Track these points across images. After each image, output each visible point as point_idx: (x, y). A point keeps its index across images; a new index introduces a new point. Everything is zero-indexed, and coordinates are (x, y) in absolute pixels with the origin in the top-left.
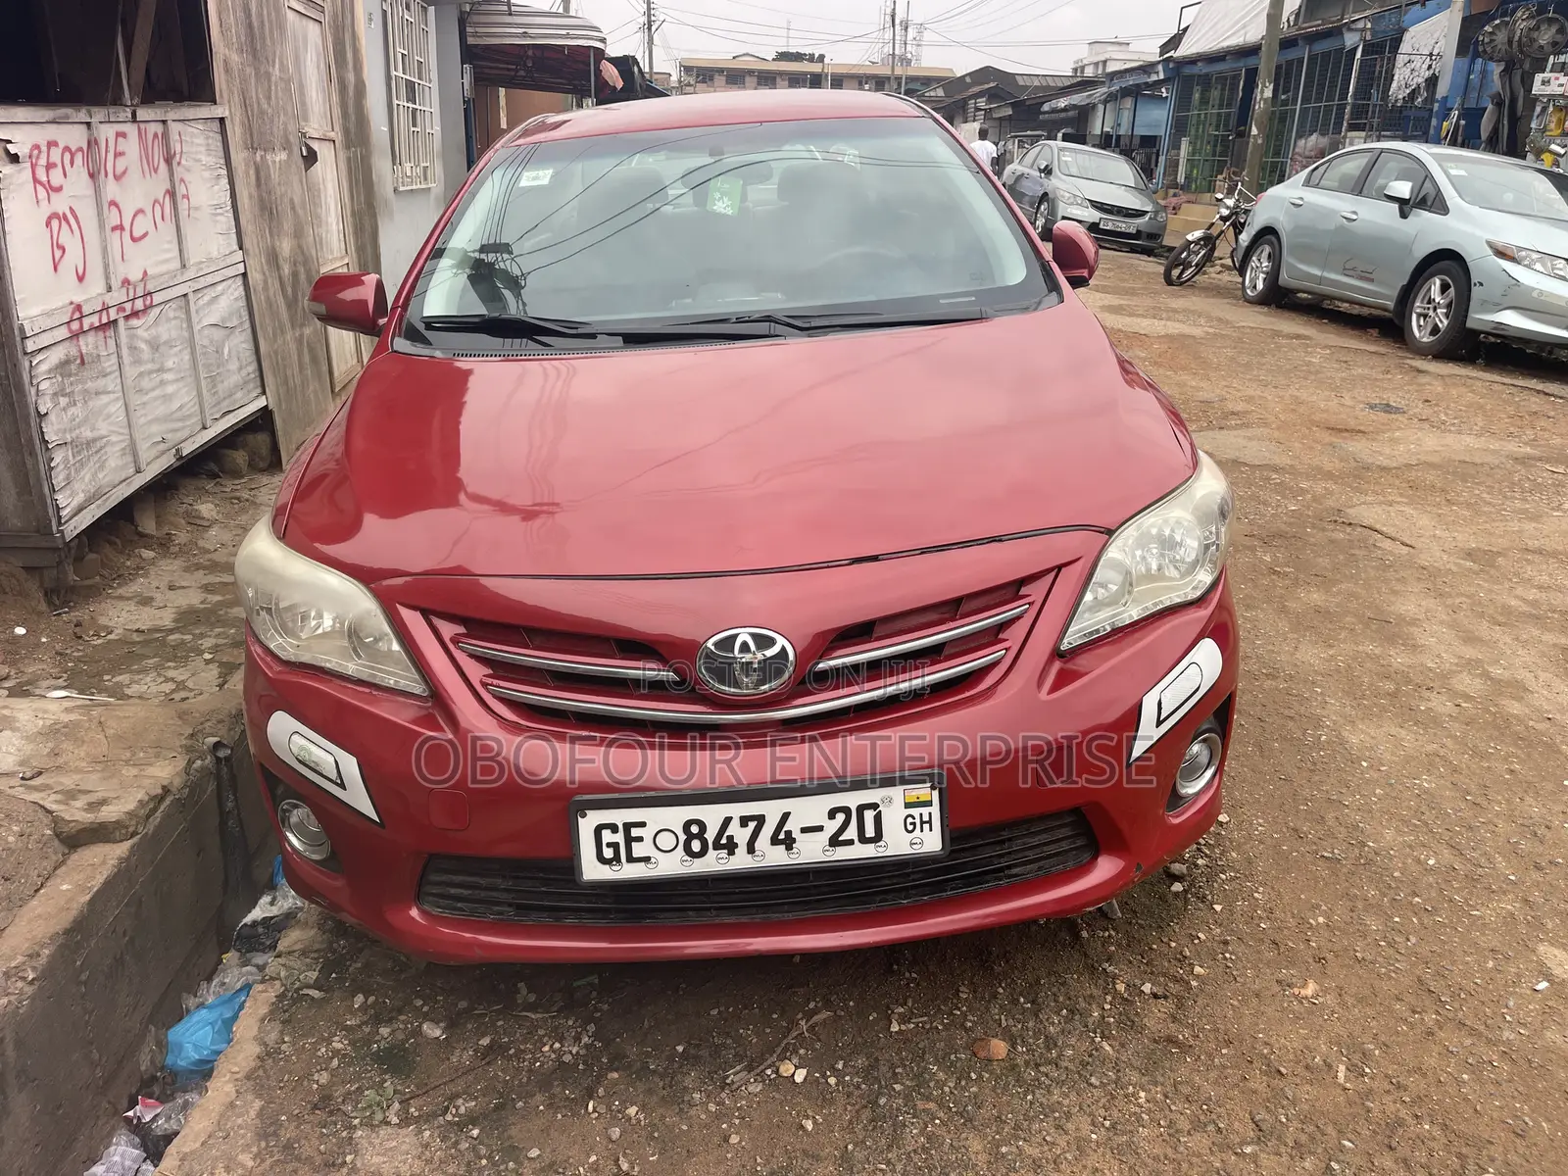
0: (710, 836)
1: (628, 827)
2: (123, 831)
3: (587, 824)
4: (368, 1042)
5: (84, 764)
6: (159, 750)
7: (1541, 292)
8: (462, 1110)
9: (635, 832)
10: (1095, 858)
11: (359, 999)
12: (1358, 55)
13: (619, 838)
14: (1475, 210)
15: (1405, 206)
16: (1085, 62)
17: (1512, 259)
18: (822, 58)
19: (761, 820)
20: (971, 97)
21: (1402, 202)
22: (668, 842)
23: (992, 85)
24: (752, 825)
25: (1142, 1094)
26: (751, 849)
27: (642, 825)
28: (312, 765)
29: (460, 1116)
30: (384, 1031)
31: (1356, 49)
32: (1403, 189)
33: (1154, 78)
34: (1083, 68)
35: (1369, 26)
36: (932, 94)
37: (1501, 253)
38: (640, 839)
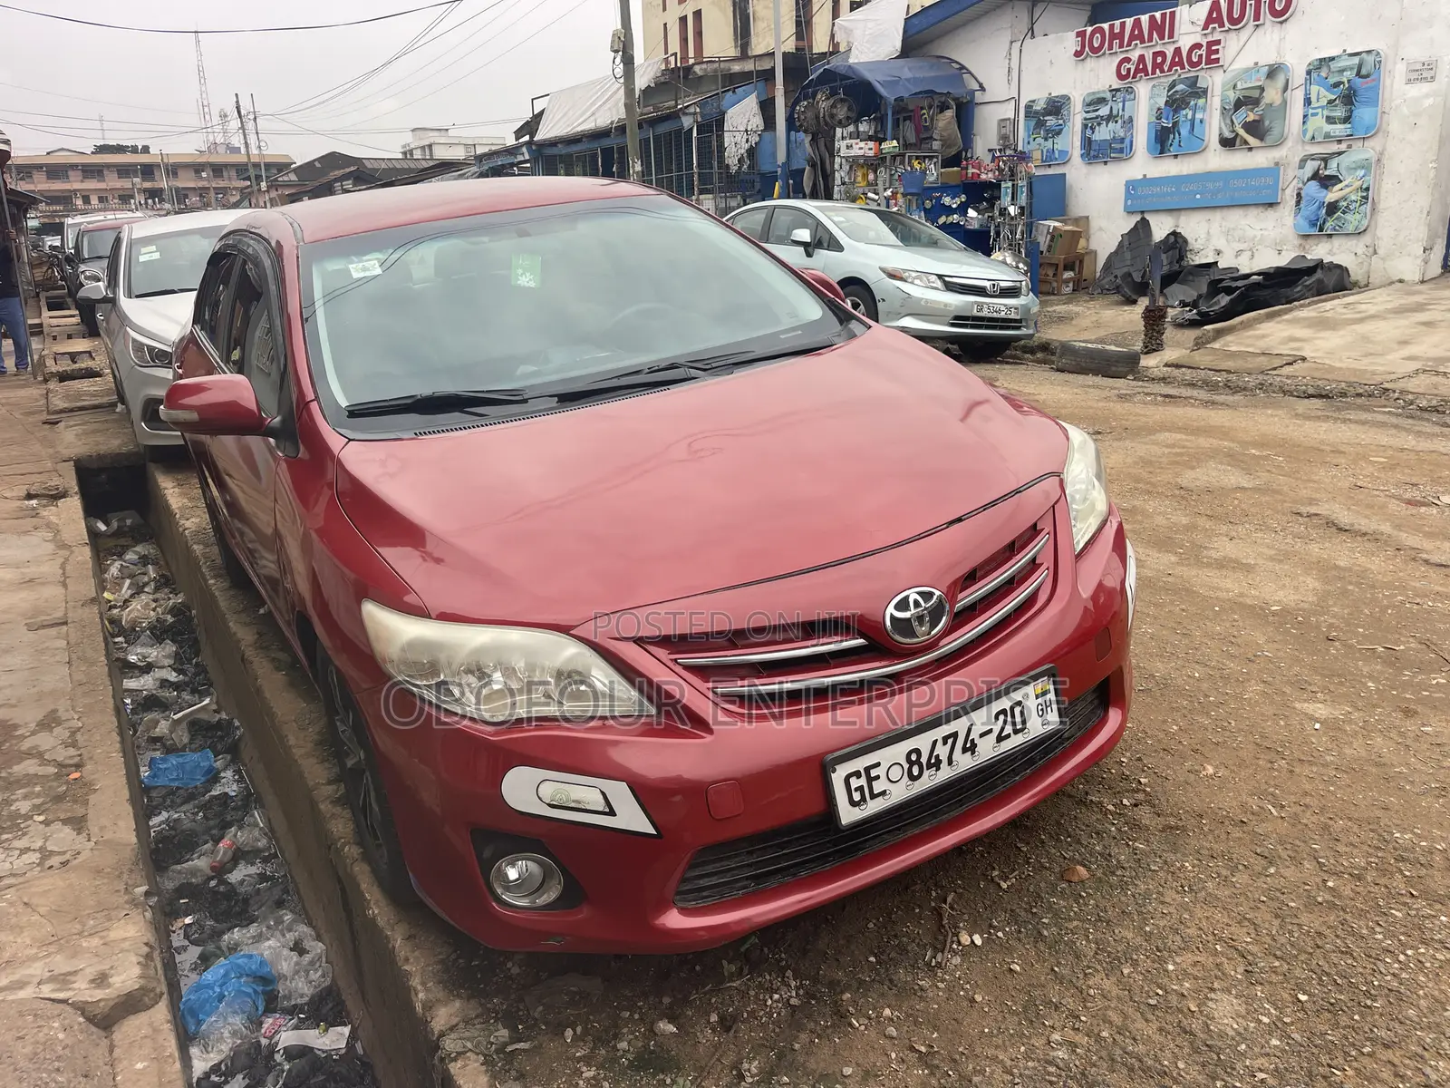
0: (924, 760)
1: (867, 770)
2: (152, 995)
3: (838, 778)
4: (615, 1060)
5: (35, 951)
6: (106, 912)
7: (927, 301)
8: (754, 1071)
9: (873, 773)
10: (1106, 712)
11: (569, 1033)
12: (695, 134)
13: (863, 781)
14: (861, 246)
15: (809, 248)
16: (412, 146)
17: (901, 279)
18: (146, 149)
19: (955, 735)
20: (336, 180)
21: (805, 245)
22: (896, 773)
23: (352, 169)
24: (950, 741)
25: (1187, 864)
26: (950, 762)
27: (878, 765)
28: (573, 805)
29: (756, 1075)
30: (623, 1045)
31: (691, 129)
32: (804, 235)
33: (520, 158)
34: (411, 152)
35: (698, 110)
36: (286, 178)
37: (892, 276)
38: (878, 777)
